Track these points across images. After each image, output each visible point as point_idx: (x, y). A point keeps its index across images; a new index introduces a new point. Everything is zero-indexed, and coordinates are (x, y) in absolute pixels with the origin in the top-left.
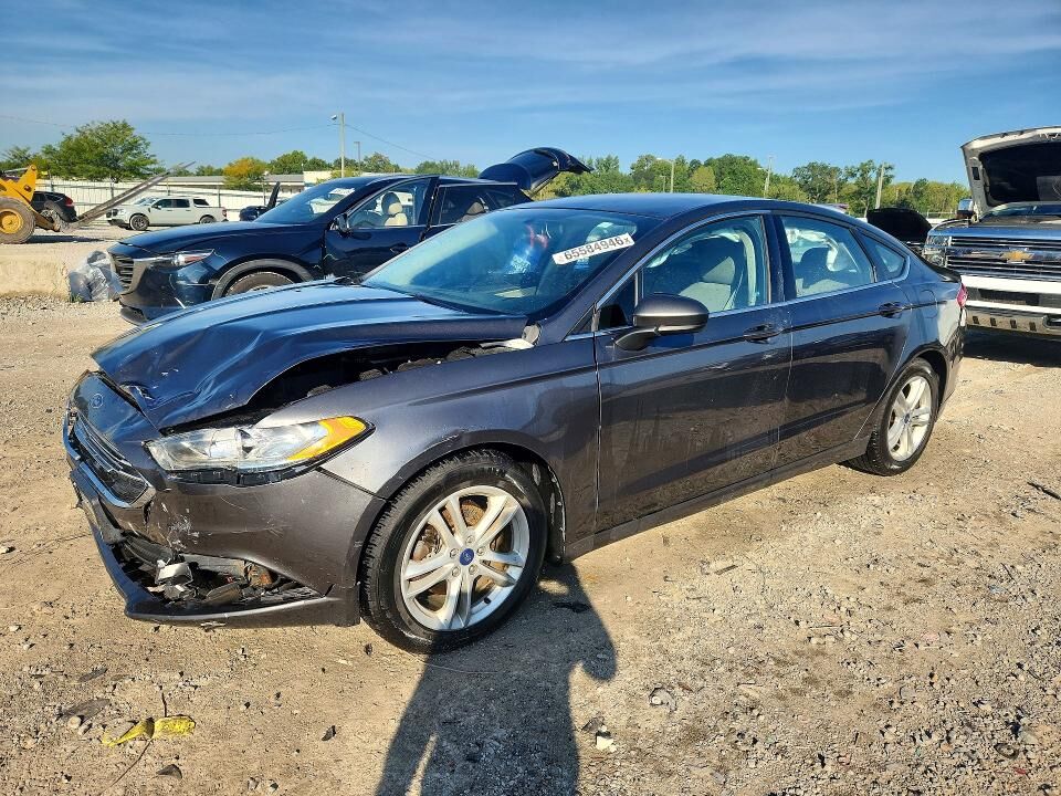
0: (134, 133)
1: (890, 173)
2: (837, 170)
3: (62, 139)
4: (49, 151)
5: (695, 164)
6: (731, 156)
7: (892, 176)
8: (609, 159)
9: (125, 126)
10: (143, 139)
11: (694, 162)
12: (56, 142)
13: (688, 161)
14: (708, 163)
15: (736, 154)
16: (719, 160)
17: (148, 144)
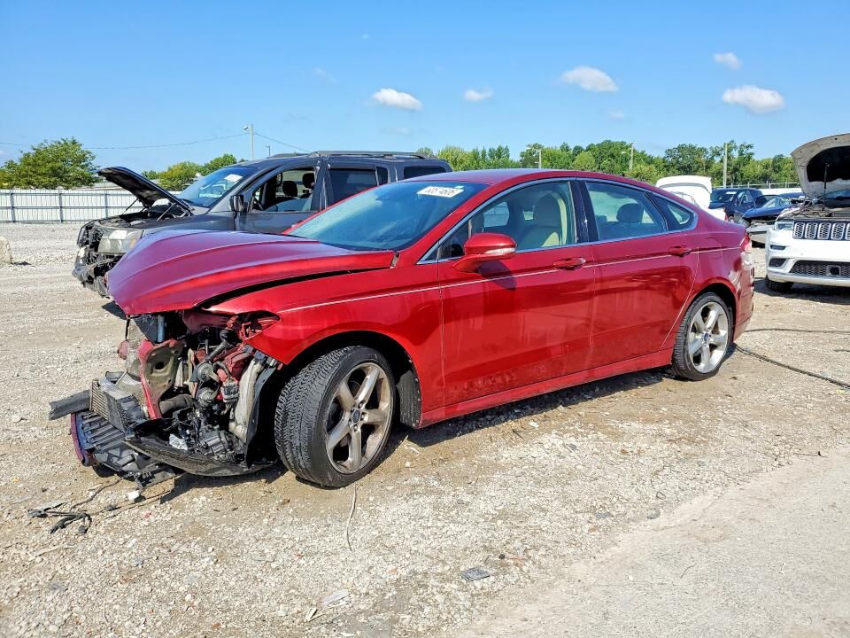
0: (82, 148)
1: (750, 151)
2: (703, 150)
3: (22, 156)
4: (11, 165)
5: (578, 150)
6: (609, 141)
7: (752, 154)
8: (500, 149)
9: (74, 143)
10: (89, 153)
11: (576, 148)
12: (16, 158)
13: (572, 147)
14: (589, 149)
15: (614, 140)
16: (598, 145)
17: (93, 157)
